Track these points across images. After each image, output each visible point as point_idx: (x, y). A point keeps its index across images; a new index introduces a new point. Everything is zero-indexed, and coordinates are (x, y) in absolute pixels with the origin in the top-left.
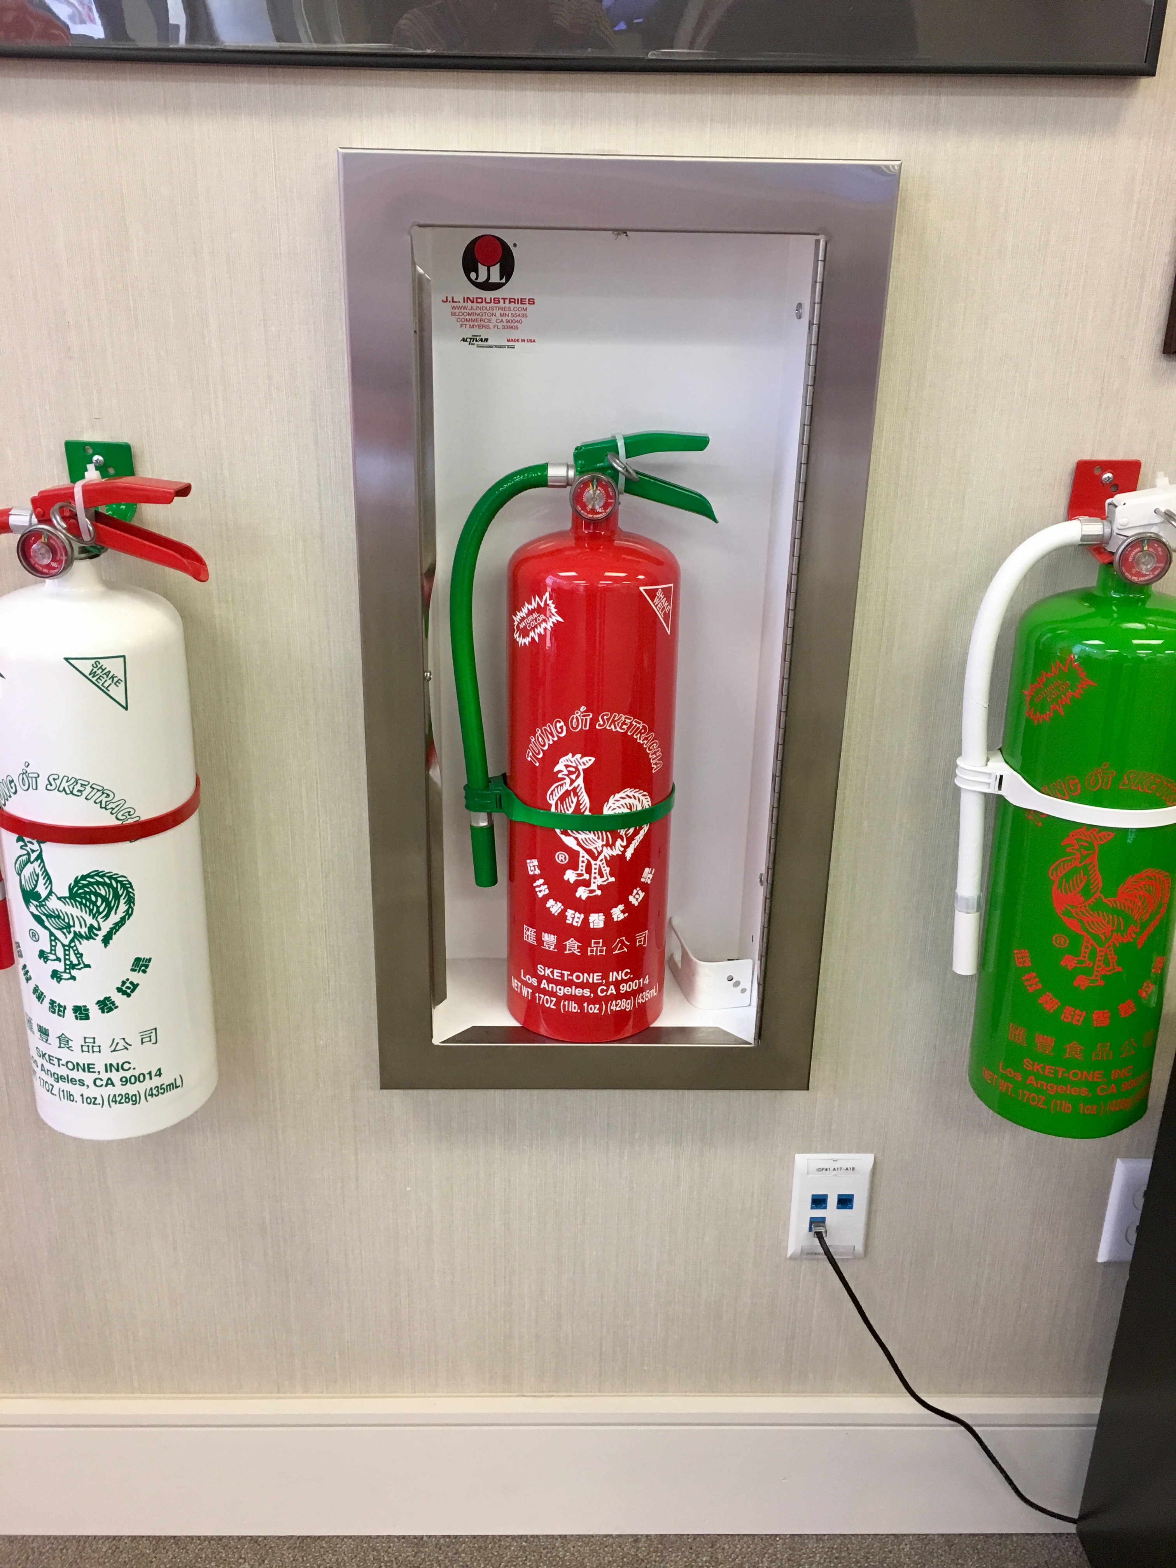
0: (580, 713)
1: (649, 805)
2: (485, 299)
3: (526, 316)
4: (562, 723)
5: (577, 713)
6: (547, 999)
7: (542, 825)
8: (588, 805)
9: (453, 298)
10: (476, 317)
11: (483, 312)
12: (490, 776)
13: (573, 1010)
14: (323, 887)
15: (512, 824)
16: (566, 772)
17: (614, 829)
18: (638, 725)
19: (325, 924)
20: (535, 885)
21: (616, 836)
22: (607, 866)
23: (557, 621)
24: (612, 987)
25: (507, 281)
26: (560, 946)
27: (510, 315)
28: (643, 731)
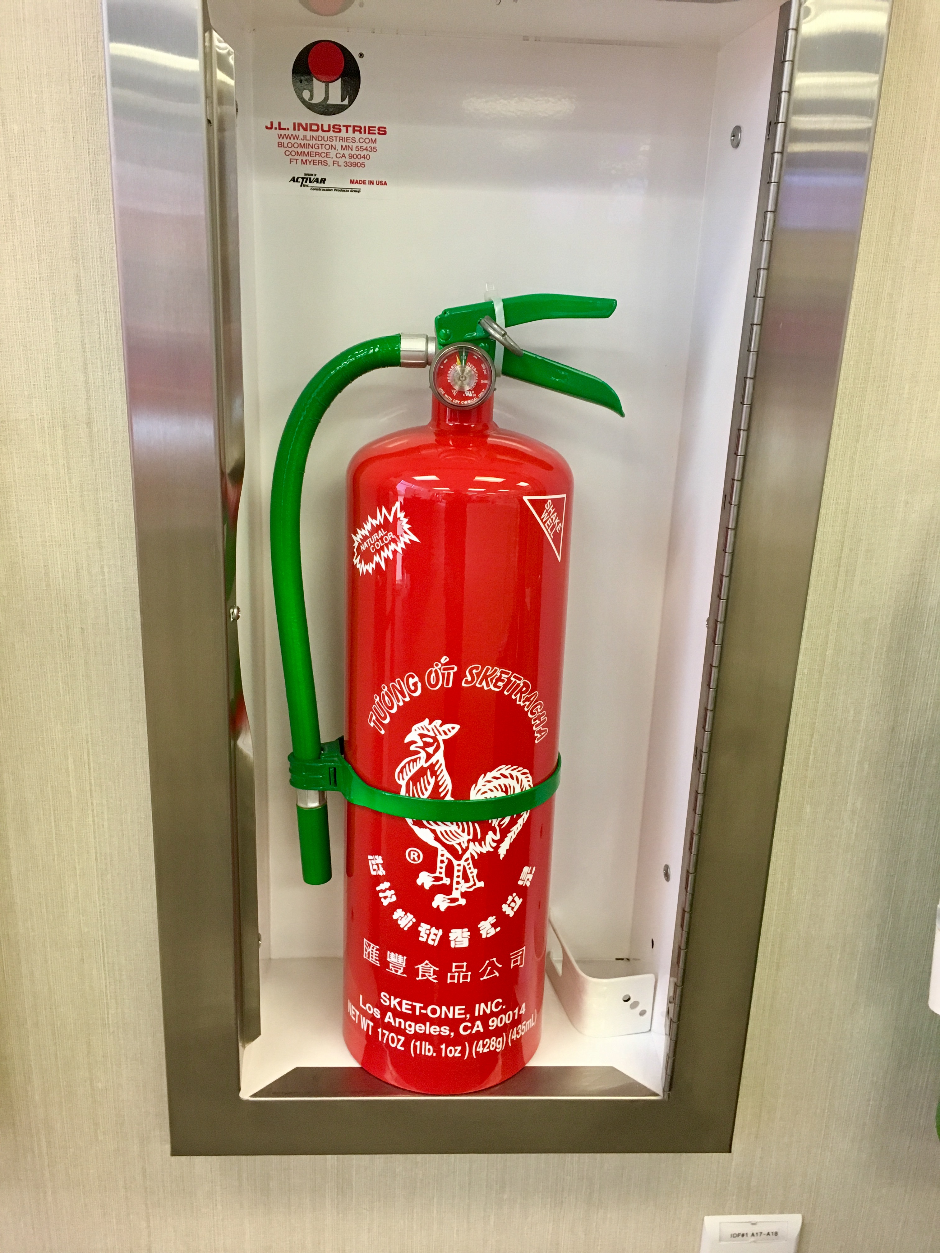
0: (440, 665)
1: (529, 786)
2: (322, 125)
3: (374, 149)
4: (416, 679)
5: (437, 665)
6: (393, 1038)
7: (391, 812)
8: (450, 787)
9: (279, 123)
10: (310, 150)
11: (319, 143)
12: (322, 742)
13: (427, 1054)
14: (99, 889)
15: (350, 808)
16: (421, 744)
17: (485, 819)
18: (518, 682)
19: (102, 935)
20: (378, 889)
21: (486, 828)
22: (475, 868)
23: (410, 540)
24: (478, 1023)
25: (351, 102)
26: (410, 969)
27: (354, 148)
28: (524, 689)
